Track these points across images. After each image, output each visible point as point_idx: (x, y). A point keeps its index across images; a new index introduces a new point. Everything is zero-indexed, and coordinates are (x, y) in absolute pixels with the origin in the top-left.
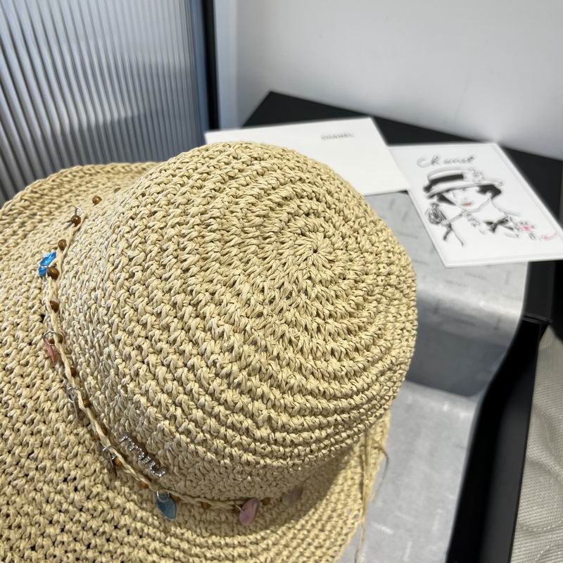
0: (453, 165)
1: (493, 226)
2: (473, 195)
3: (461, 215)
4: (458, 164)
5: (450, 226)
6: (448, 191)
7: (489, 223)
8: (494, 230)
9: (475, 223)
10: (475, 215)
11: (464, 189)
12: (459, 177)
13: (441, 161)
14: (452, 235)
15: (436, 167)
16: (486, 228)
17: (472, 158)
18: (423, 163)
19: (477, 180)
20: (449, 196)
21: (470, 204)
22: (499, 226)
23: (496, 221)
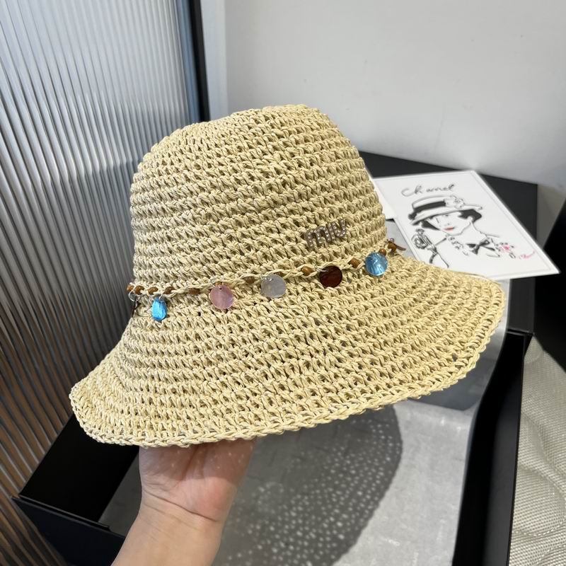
0: (435, 193)
1: (475, 248)
2: (455, 219)
3: (445, 239)
4: (439, 193)
5: (435, 250)
6: (432, 217)
7: (472, 246)
8: (476, 251)
9: (458, 245)
10: (457, 238)
11: (446, 214)
12: (442, 204)
13: (424, 189)
14: (437, 257)
15: (419, 196)
16: (468, 249)
17: (453, 185)
18: (406, 193)
19: (459, 205)
20: (433, 222)
21: (453, 228)
22: (481, 248)
23: (478, 243)
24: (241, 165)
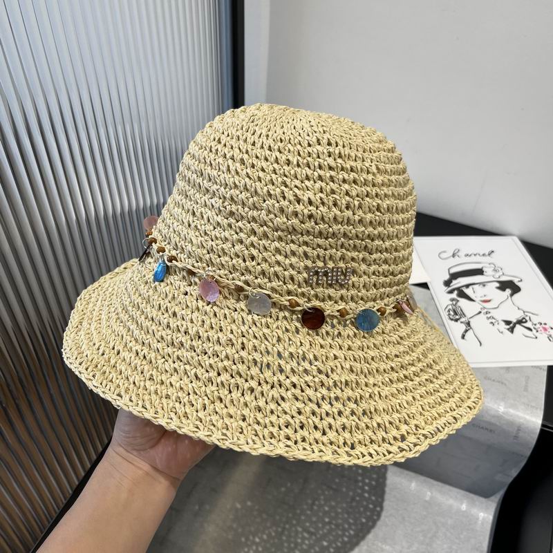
0: (473, 259)
1: (511, 326)
2: (492, 291)
3: (480, 312)
4: (478, 259)
5: (468, 324)
6: (467, 286)
7: (508, 323)
8: (512, 330)
9: (493, 321)
10: (494, 313)
11: (483, 284)
12: (480, 272)
13: (462, 254)
14: (470, 334)
15: (456, 260)
16: (503, 327)
17: (492, 252)
18: (443, 256)
19: (497, 275)
20: (468, 291)
21: (489, 301)
22: (518, 326)
23: (515, 321)
24: (280, 180)
